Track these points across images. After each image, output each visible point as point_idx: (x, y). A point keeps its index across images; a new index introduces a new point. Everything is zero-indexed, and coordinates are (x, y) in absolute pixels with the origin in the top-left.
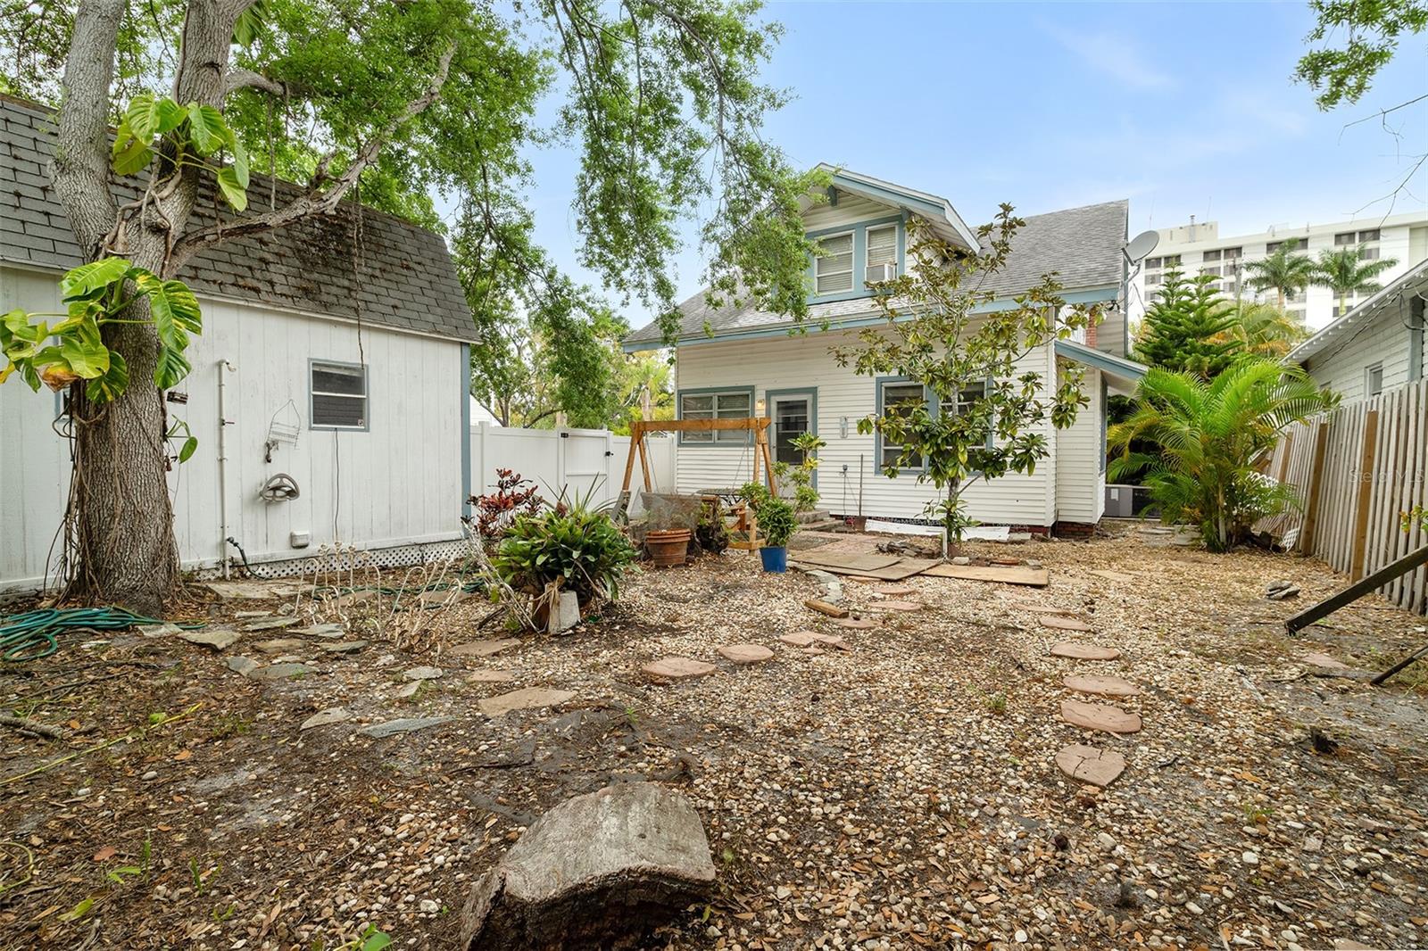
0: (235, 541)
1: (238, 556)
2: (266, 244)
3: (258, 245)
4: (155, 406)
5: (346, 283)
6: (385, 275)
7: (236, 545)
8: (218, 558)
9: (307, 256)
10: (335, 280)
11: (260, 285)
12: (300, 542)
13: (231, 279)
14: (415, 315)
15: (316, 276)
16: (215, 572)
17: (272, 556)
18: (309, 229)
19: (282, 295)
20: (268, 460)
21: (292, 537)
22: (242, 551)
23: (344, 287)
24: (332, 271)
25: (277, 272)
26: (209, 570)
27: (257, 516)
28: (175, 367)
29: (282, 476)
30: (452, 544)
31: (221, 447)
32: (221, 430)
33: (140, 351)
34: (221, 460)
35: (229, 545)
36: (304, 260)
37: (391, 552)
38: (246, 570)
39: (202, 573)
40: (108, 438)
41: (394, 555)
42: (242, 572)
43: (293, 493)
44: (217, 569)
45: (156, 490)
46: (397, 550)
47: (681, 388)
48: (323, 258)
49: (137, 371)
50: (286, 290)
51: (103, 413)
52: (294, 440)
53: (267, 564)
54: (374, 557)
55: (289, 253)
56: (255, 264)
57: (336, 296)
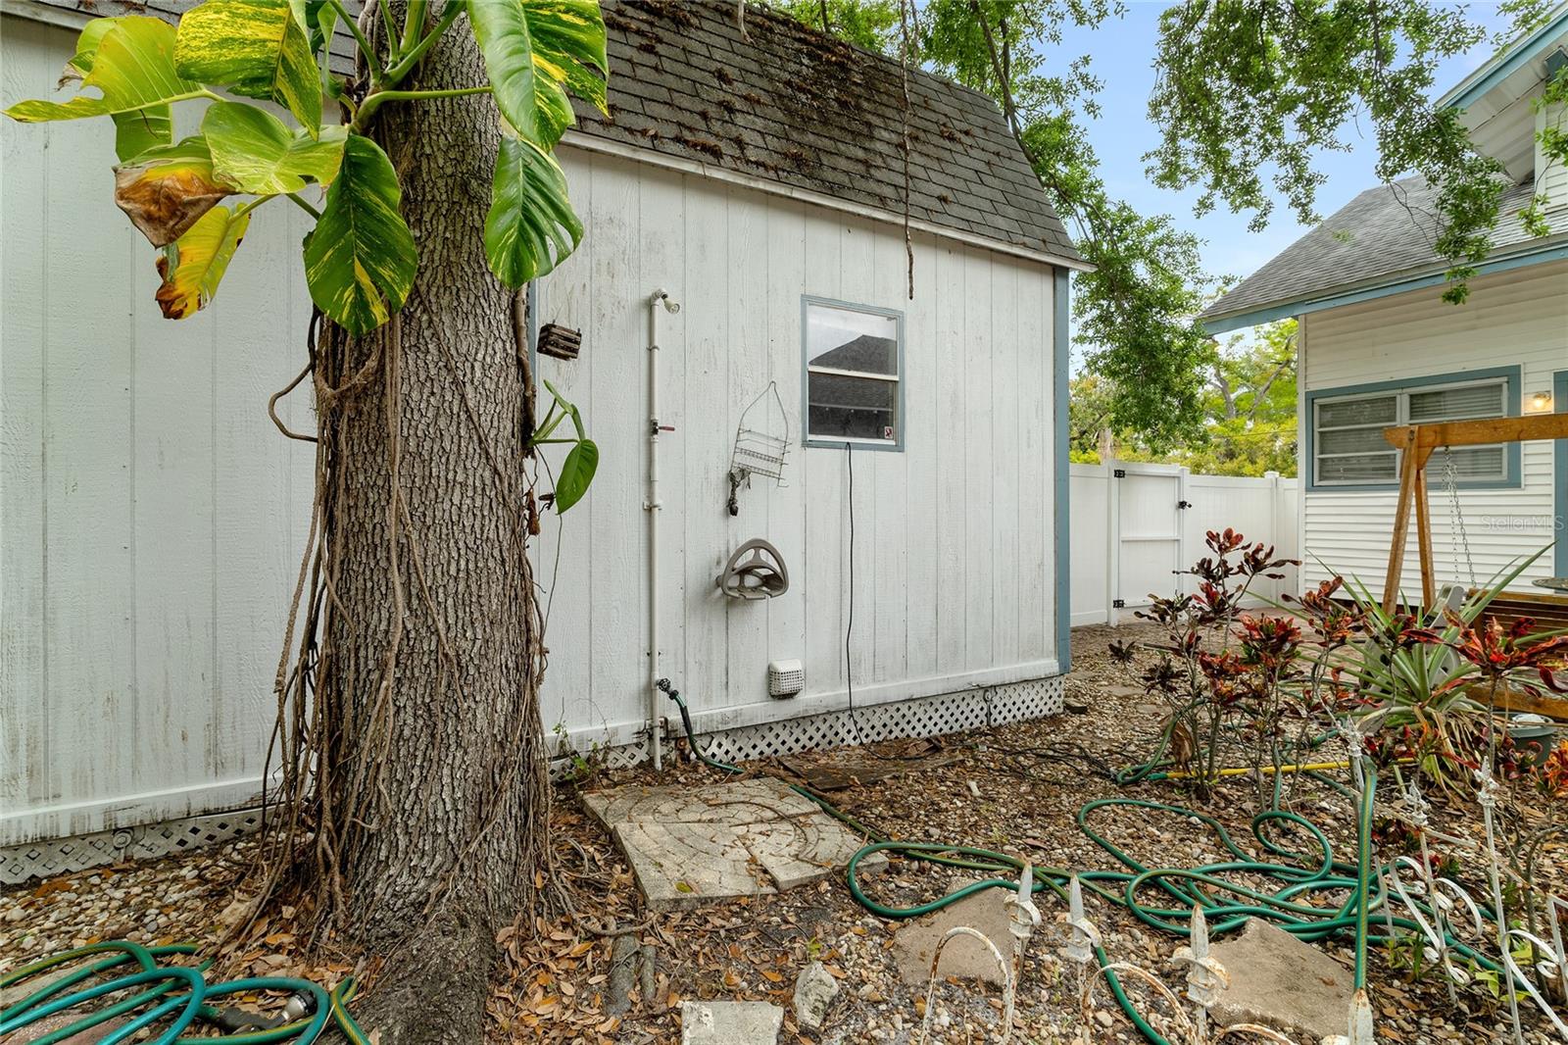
0: (673, 688)
1: (675, 717)
2: (729, 82)
3: (716, 83)
4: (500, 350)
5: (861, 154)
6: (919, 147)
7: (673, 695)
8: (639, 722)
9: (794, 107)
10: (842, 147)
11: (723, 146)
12: (786, 687)
13: (671, 131)
14: (975, 216)
15: (811, 138)
16: (635, 751)
17: (737, 715)
18: (793, 67)
19: (758, 164)
20: (732, 509)
21: (772, 674)
22: (684, 710)
23: (858, 161)
24: (836, 133)
25: (747, 125)
26: (624, 748)
27: (710, 630)
28: (543, 222)
29: (758, 545)
30: (1037, 686)
31: (650, 481)
32: (650, 444)
33: (465, 188)
34: (650, 510)
35: (662, 696)
36: (789, 112)
37: (937, 704)
38: (688, 747)
39: (611, 756)
40: (382, 438)
41: (942, 710)
42: (682, 751)
43: (775, 582)
44: (639, 745)
45: (496, 588)
46: (948, 700)
47: (1312, 388)
48: (819, 109)
49: (458, 248)
50: (763, 156)
51: (372, 363)
52: (774, 467)
53: (727, 733)
54: (909, 714)
55: (765, 98)
56: (712, 111)
57: (847, 173)
